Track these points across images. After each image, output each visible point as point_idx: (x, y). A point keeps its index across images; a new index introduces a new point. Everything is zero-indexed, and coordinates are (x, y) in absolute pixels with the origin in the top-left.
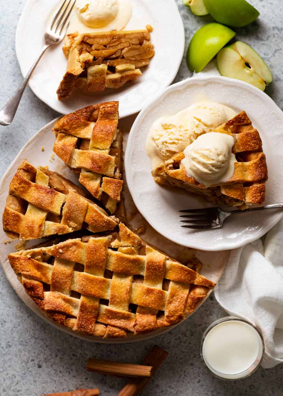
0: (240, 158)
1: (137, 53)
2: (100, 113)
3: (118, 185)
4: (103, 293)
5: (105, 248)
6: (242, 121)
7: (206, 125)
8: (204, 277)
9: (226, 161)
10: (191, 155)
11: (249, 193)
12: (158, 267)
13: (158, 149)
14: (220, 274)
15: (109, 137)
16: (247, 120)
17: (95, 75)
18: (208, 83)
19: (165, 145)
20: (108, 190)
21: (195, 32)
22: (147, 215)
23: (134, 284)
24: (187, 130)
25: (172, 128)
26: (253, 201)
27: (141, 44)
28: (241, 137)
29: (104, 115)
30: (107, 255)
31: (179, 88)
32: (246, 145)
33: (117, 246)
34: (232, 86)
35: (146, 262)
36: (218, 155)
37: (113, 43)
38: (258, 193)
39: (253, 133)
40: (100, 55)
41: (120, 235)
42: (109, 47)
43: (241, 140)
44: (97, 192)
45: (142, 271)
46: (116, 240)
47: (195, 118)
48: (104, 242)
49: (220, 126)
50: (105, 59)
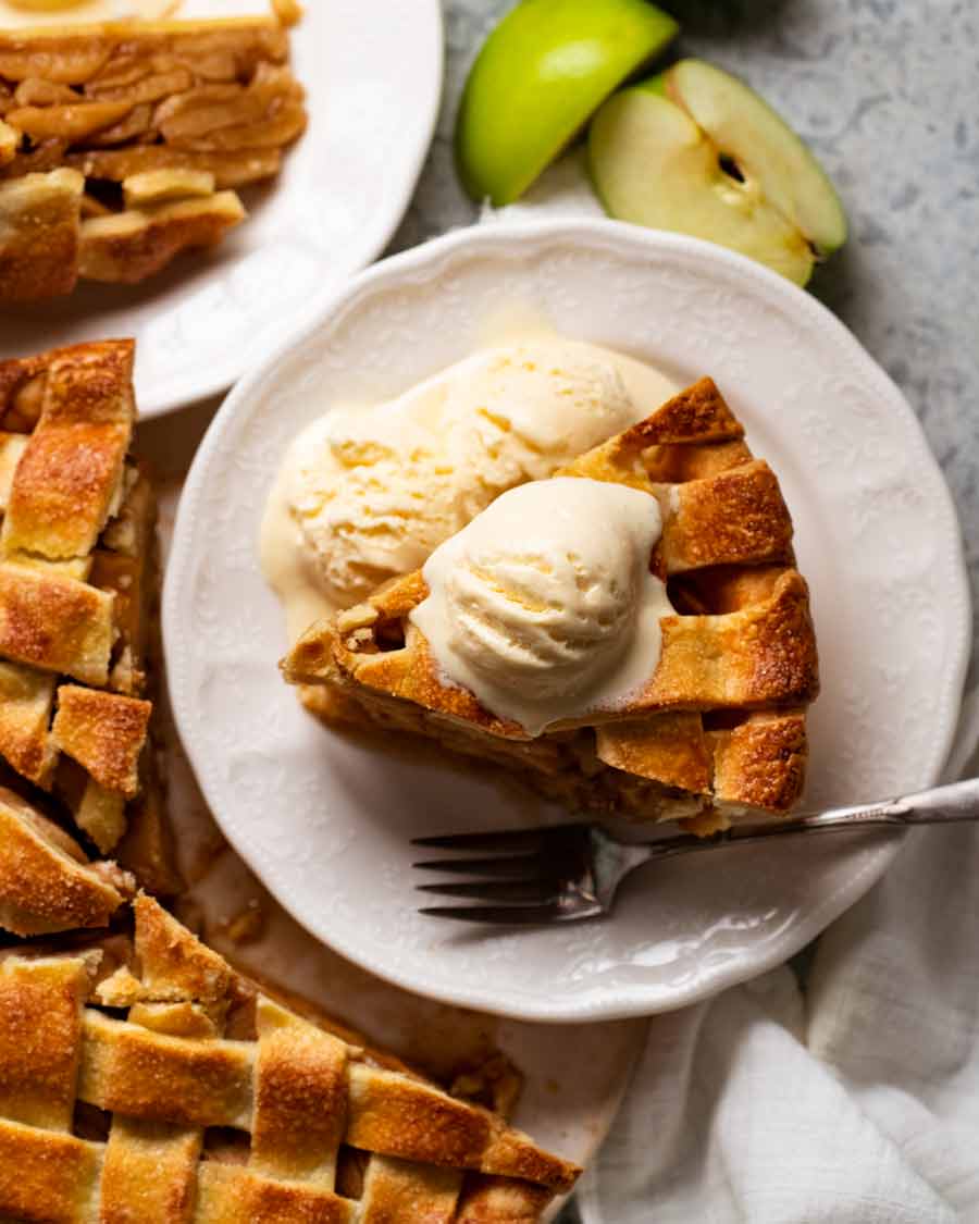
0: (687, 597)
1: (224, 118)
2: (49, 392)
3: (129, 722)
4: (70, 1203)
5: (68, 1007)
6: (697, 422)
7: (533, 447)
8: (525, 1139)
9: (620, 613)
10: (454, 583)
11: (731, 756)
12: (313, 1095)
13: (314, 556)
14: (603, 1122)
15: (85, 504)
16: (722, 422)
17: (26, 219)
18: (546, 252)
19: (345, 541)
20: (79, 746)
21: (492, 24)
22: (265, 860)
23: (207, 1168)
24: (449, 471)
25: (376, 460)
26: (747, 795)
27: (244, 78)
28: (693, 501)
29: (65, 403)
30: (82, 1037)
31: (412, 279)
32: (718, 534)
33: (123, 1000)
34: (657, 266)
35: (258, 1070)
36: (582, 583)
37: (114, 73)
38: (770, 759)
39: (752, 477)
40: (51, 130)
41: (138, 951)
42: (97, 92)
43: (697, 516)
44: (33, 753)
45: (240, 1113)
46: (122, 973)
47: (484, 413)
48: (67, 978)
49: (598, 449)
50: (76, 148)
